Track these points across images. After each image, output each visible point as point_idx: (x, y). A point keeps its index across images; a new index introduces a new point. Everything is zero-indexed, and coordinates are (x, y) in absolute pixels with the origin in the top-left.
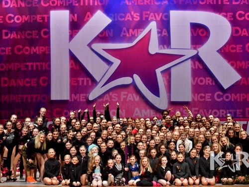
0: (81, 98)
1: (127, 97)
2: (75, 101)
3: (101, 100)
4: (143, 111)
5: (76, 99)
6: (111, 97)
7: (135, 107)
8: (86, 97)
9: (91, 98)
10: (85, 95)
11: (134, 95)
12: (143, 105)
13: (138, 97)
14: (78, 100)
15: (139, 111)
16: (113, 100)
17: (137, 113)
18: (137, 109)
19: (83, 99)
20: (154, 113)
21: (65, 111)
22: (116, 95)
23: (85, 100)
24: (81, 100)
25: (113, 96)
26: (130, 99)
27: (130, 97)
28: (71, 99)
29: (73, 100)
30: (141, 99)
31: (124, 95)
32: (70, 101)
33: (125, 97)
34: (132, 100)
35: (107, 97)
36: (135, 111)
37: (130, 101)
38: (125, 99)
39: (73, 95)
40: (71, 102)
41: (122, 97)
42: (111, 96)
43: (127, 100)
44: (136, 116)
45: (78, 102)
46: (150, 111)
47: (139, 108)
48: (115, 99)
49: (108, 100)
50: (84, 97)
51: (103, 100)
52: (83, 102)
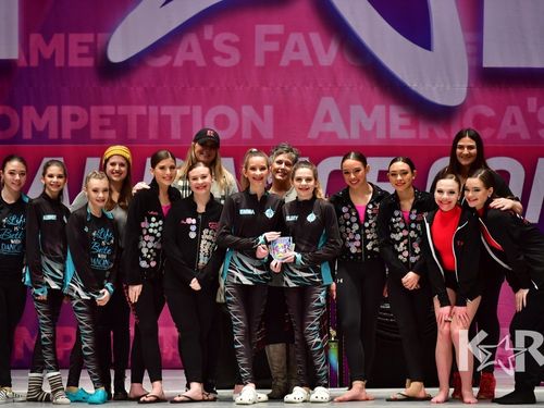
0: (73, 51)
1: (282, 47)
2: (47, 64)
3: (162, 61)
4: (357, 111)
5: (47, 56)
6: (208, 50)
7: (318, 96)
8: (93, 46)
9: (118, 52)
10: (89, 38)
11: (316, 38)
12: (354, 83)
13: (334, 48)
14: (59, 63)
15: (335, 114)
16: (218, 60)
17: (327, 119)
18: (328, 104)
19: (80, 55)
20: (406, 121)
22: (235, 38)
23: (89, 62)
24: (74, 62)
25: (218, 44)
26: (296, 56)
27: (296, 49)
28: (28, 58)
29: (34, 62)
30: (349, 59)
31: (269, 38)
32: (23, 63)
33: (274, 46)
34: (308, 62)
35: (189, 49)
36: (320, 113)
37: (296, 64)
38: (271, 58)
39: (35, 38)
40: (28, 69)
41: (262, 48)
42: (210, 43)
43: (284, 62)
44: (321, 134)
45: (61, 68)
46: (388, 111)
47: (336, 100)
48: (226, 56)
49: (194, 62)
50: (85, 49)
51: (172, 61)
52: (80, 68)
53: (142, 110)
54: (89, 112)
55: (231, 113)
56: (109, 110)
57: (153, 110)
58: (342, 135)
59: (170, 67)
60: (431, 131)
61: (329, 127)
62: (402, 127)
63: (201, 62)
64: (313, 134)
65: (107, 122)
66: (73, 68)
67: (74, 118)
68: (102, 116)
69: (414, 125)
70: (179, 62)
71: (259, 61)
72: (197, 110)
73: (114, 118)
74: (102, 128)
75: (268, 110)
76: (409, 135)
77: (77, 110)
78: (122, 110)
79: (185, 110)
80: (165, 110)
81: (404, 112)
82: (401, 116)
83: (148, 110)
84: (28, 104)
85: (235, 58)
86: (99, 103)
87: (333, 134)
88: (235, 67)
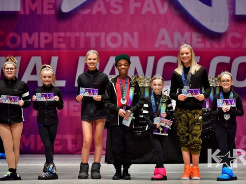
0: (45, 7)
1: (142, 6)
2: (33, 13)
3: (86, 12)
4: (177, 35)
5: (33, 9)
6: (108, 6)
7: (160, 27)
8: (54, 4)
9: (66, 9)
10: (53, 1)
12: (177, 22)
13: (166, 6)
14: (39, 12)
15: (167, 37)
16: (112, 11)
17: (163, 38)
18: (163, 32)
19: (49, 9)
20: (200, 40)
21: (11, 35)
22: (120, 1)
23: (53, 12)
24: (46, 12)
25: (113, 4)
26: (148, 10)
27: (149, 6)
28: (24, 10)
29: (27, 12)
30: (173, 11)
32: (22, 13)
33: (138, 5)
34: (154, 12)
35: (99, 6)
36: (160, 36)
37: (149, 13)
38: (138, 10)
39: (28, 1)
40: (25, 15)
41: (133, 6)
43: (143, 12)
44: (160, 46)
45: (40, 15)
46: (191, 35)
47: (168, 30)
48: (116, 9)
49: (101, 12)
50: (51, 6)
51: (91, 12)
52: (49, 15)
53: (77, 34)
54: (53, 35)
55: (118, 36)
56: (62, 34)
57: (82, 34)
58: (170, 46)
59: (90, 15)
60: (211, 44)
61: (164, 43)
62: (198, 42)
63: (104, 12)
64: (157, 46)
65: (61, 40)
66: (45, 15)
67: (46, 38)
68: (59, 37)
69: (204, 42)
70: (94, 12)
71: (132, 12)
72: (103, 34)
73: (64, 38)
74: (59, 43)
75: (136, 34)
76: (201, 46)
77: (47, 34)
78: (68, 34)
79: (97, 34)
80: (88, 34)
81: (199, 35)
82: (198, 37)
83: (80, 34)
84: (25, 32)
85: (121, 10)
86: (58, 31)
87: (166, 46)
88: (120, 14)
